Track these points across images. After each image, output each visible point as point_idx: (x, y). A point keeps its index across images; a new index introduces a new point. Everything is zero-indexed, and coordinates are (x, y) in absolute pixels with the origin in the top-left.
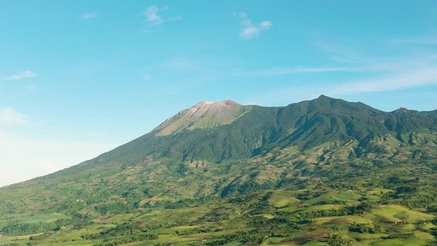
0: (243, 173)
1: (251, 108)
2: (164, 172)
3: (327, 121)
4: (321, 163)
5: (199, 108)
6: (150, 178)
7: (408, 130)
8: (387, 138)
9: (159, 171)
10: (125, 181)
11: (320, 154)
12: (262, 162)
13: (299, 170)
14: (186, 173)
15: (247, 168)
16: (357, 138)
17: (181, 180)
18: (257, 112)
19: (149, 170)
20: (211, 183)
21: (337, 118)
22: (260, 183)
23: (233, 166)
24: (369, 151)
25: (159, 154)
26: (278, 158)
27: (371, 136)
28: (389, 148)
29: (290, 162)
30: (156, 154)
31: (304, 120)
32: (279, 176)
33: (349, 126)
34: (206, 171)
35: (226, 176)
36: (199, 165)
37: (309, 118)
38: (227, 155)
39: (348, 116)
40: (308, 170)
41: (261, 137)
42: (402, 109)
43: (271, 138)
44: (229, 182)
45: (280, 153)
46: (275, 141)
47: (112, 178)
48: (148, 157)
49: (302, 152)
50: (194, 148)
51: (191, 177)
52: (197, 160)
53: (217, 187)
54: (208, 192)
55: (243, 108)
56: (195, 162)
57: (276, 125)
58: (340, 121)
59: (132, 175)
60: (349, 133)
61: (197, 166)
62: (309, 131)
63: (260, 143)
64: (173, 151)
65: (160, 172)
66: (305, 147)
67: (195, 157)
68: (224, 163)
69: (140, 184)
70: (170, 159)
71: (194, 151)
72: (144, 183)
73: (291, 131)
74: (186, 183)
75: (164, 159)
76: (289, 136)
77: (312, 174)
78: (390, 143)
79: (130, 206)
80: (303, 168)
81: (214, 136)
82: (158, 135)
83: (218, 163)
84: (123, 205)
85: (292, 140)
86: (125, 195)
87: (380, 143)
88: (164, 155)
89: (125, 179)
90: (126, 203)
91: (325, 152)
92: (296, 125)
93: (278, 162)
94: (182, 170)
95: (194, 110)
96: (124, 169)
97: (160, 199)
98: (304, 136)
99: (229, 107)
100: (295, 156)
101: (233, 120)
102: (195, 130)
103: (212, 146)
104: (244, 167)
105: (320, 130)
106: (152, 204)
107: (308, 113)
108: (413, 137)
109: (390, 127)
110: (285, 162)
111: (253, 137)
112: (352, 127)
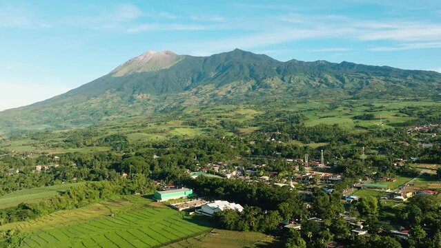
1: (184, 57)
4: (228, 95)
5: (145, 56)
6: (108, 105)
12: (189, 94)
14: (134, 102)
18: (189, 60)
19: (108, 100)
23: (168, 97)
25: (114, 90)
26: (200, 92)
31: (222, 66)
33: (252, 71)
34: (149, 100)
36: (144, 97)
37: (225, 65)
38: (165, 90)
39: (252, 64)
41: (191, 78)
43: (198, 79)
47: (80, 105)
48: (107, 92)
52: (143, 93)
55: (178, 57)
56: (142, 95)
58: (246, 67)
59: (95, 103)
60: (251, 76)
63: (189, 82)
64: (125, 87)
67: (141, 91)
75: (119, 93)
76: (210, 78)
81: (156, 77)
83: (158, 95)
88: (119, 90)
89: (90, 106)
94: (132, 100)
95: (142, 58)
99: (168, 56)
101: (171, 66)
103: (154, 84)
111: (184, 78)
112: (253, 71)
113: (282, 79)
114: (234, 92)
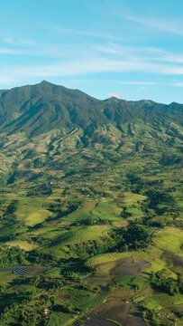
3: (52, 107)
4: (51, 153)
7: (126, 121)
8: (110, 128)
11: (49, 142)
13: (30, 160)
16: (81, 126)
21: (62, 105)
24: (95, 141)
26: (6, 145)
27: (94, 125)
28: (113, 139)
29: (19, 150)
31: (29, 104)
32: (10, 166)
33: (73, 113)
37: (34, 103)
40: (40, 160)
42: (114, 98)
45: (7, 139)
49: (30, 138)
58: (64, 108)
60: (74, 121)
62: (35, 117)
66: (33, 134)
73: (17, 116)
76: (14, 121)
77: (44, 165)
78: (114, 134)
80: (34, 158)
85: (19, 125)
87: (104, 133)
91: (53, 140)
92: (21, 109)
93: (6, 150)
98: (30, 121)
100: (24, 144)
105: (46, 117)
107: (32, 98)
108: (132, 128)
110: (15, 150)
113: (118, 127)
114: (59, 147)
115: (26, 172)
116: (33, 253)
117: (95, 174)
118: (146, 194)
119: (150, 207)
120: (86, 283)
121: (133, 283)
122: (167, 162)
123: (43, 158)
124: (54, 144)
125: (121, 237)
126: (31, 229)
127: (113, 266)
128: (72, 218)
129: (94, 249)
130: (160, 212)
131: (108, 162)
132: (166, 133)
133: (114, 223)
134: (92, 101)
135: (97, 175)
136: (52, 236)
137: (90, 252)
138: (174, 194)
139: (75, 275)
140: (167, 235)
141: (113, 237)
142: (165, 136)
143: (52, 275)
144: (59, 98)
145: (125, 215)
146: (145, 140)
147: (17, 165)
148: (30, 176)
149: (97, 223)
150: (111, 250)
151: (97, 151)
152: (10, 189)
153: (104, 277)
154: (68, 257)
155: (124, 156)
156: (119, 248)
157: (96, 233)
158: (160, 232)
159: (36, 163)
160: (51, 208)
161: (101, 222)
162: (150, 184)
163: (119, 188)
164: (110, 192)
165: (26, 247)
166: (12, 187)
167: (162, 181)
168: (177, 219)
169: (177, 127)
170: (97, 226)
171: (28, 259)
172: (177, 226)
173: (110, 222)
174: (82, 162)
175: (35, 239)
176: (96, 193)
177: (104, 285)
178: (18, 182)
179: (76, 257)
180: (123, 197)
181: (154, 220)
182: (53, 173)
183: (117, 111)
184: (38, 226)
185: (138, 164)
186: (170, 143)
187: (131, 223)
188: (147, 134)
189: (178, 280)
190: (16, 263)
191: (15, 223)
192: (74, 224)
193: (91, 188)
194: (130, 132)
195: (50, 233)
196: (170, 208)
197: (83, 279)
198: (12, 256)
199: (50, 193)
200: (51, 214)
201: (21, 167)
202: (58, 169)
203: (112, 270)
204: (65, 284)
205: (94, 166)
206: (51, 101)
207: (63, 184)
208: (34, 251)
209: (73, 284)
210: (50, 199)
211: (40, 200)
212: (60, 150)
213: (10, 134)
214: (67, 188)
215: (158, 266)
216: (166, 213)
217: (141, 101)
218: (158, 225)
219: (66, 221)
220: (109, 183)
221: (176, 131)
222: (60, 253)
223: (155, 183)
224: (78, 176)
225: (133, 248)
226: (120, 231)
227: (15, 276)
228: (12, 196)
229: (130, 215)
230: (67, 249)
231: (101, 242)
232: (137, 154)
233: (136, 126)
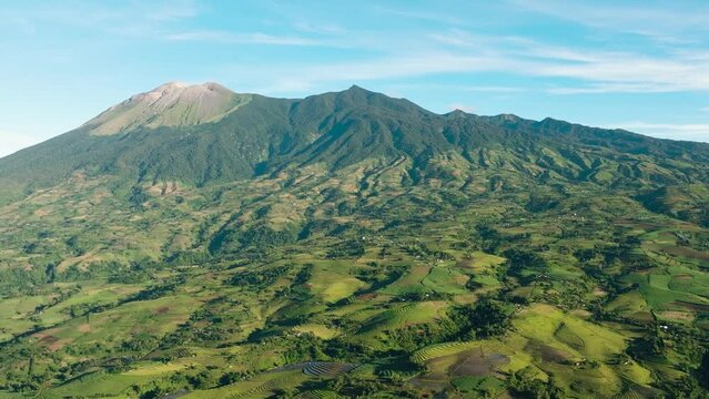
0: (244, 206)
1: (250, 99)
2: (105, 200)
3: (366, 125)
4: (365, 193)
5: (165, 93)
6: (80, 211)
7: (476, 146)
8: (453, 157)
9: (97, 199)
10: (31, 218)
11: (360, 177)
12: (273, 186)
13: (333, 204)
14: (145, 204)
15: (250, 197)
16: (410, 153)
17: (137, 218)
18: (261, 107)
19: (78, 197)
20: (191, 225)
21: (380, 123)
22: (276, 228)
23: (225, 193)
24: (431, 175)
25: (96, 169)
26: (297, 181)
27: (429, 151)
28: (457, 172)
29: (316, 188)
30: (90, 167)
31: (331, 121)
32: (302, 213)
33: (398, 135)
34: (180, 201)
35: (214, 212)
36: (169, 190)
37: (339, 119)
38: (214, 173)
39: (394, 120)
40: (347, 204)
41: (267, 145)
42: (458, 112)
43: (283, 146)
44: (222, 224)
45: (299, 173)
46: (288, 152)
47: (5, 211)
48: (76, 173)
49: (332, 172)
50: (158, 160)
51: (156, 213)
52: (163, 180)
53: (202, 232)
54: (185, 242)
55: (237, 98)
56: (161, 184)
57: (289, 128)
58: (384, 127)
59: (44, 205)
60: (398, 145)
61: (164, 191)
62: (341, 140)
63: (265, 153)
64: (121, 163)
65: (99, 201)
66: (337, 165)
67: (159, 175)
68: (212, 187)
69: (59, 223)
70: (117, 178)
71: (158, 165)
72: (68, 223)
73: (313, 138)
74: (146, 225)
75: (105, 178)
76: (310, 146)
78: (457, 165)
79: (40, 274)
80: (339, 201)
81: (192, 141)
82: (94, 133)
83: (199, 186)
84: (23, 274)
85: (316, 153)
86: (30, 249)
87: (444, 163)
88: (107, 169)
89: (31, 213)
90: (29, 268)
91: (368, 174)
92: (320, 128)
93: (297, 189)
94: (138, 198)
95: (157, 95)
96: (30, 193)
97: (98, 259)
98: (332, 147)
99: (214, 94)
100: (323, 180)
101: (222, 116)
102: (159, 129)
103: (189, 158)
104: (244, 195)
105: (357, 140)
106: (83, 268)
107: (336, 111)
108: (485, 156)
109: (451, 139)
110: (310, 189)
111: (254, 145)
112: (402, 137)
113: (465, 155)
114: (375, 185)
115: (326, 222)
116: (334, 342)
117: (429, 225)
118: (506, 254)
119: (509, 273)
120: (411, 387)
121: (481, 387)
122: (536, 206)
123: (352, 201)
124: (368, 181)
125: (466, 318)
126: (331, 306)
127: (452, 361)
128: (394, 290)
129: (425, 337)
130: (525, 282)
131: (449, 206)
132: (536, 163)
133: (455, 298)
134: (427, 116)
135: (430, 227)
136: (364, 317)
137: (418, 342)
138: (546, 255)
139: (395, 376)
140: (535, 315)
141: (453, 318)
142: (534, 168)
143: (361, 376)
144: (377, 111)
145: (472, 286)
146: (504, 174)
147: (313, 211)
148: (332, 228)
149: (429, 299)
150: (450, 338)
151: (433, 191)
152: (302, 248)
153: (438, 377)
154: (386, 349)
155: (473, 198)
156: (462, 335)
157: (429, 312)
158: (524, 311)
159: (342, 208)
160: (362, 275)
161: (436, 296)
162: (511, 239)
163: (464, 245)
164: (451, 252)
165: (324, 333)
166: (304, 244)
167: (528, 235)
168: (550, 292)
169: (553, 154)
170: (431, 303)
171: (327, 352)
172: (550, 303)
173: (450, 297)
174: (410, 207)
175: (336, 322)
176: (429, 253)
177: (439, 390)
178: (314, 237)
179: (398, 348)
180: (470, 259)
181: (515, 293)
182: (367, 223)
183: (463, 131)
184: (342, 303)
185: (493, 210)
186: (543, 178)
187: (481, 298)
188: (508, 165)
189: (550, 383)
190: (307, 357)
191: (307, 297)
192: (396, 300)
193: (423, 246)
194: (482, 162)
195: (360, 313)
196: (538, 275)
197: (408, 381)
198: (303, 347)
199: (360, 253)
200: (362, 284)
201: (319, 214)
202: (375, 217)
203: (452, 368)
204: (380, 389)
205: (428, 212)
206: (365, 116)
207: (382, 239)
208: (335, 340)
209: (393, 389)
210: (361, 262)
211: (347, 263)
212: (377, 189)
213: (304, 164)
214: (387, 246)
215: (519, 362)
216: (533, 283)
217: (499, 117)
218: (521, 301)
219: (384, 296)
220: (450, 239)
221: (550, 161)
222: (374, 343)
223: (518, 238)
224: (405, 227)
225: (483, 335)
226: (464, 310)
227: (306, 378)
228: (303, 258)
229: (480, 285)
230: (385, 337)
231: (436, 327)
232: (493, 195)
233: (492, 153)
